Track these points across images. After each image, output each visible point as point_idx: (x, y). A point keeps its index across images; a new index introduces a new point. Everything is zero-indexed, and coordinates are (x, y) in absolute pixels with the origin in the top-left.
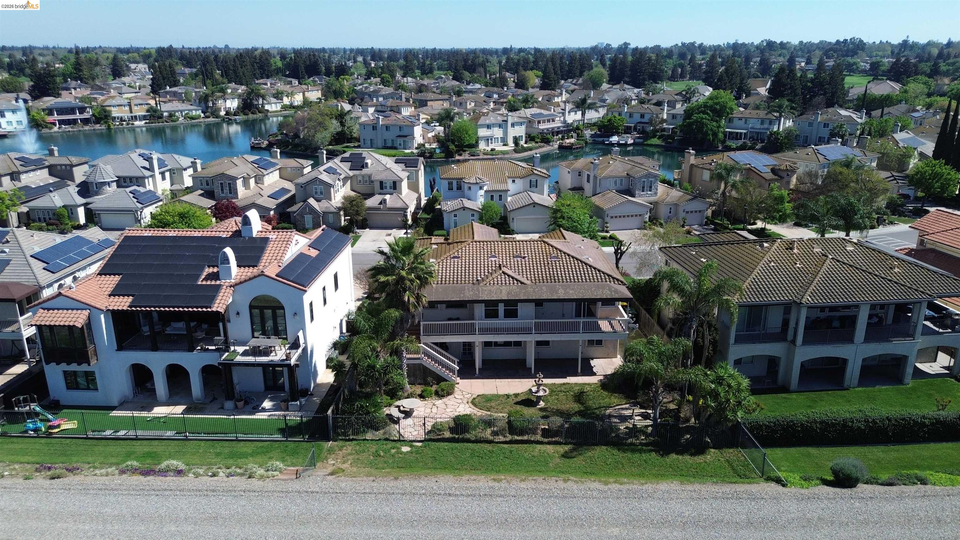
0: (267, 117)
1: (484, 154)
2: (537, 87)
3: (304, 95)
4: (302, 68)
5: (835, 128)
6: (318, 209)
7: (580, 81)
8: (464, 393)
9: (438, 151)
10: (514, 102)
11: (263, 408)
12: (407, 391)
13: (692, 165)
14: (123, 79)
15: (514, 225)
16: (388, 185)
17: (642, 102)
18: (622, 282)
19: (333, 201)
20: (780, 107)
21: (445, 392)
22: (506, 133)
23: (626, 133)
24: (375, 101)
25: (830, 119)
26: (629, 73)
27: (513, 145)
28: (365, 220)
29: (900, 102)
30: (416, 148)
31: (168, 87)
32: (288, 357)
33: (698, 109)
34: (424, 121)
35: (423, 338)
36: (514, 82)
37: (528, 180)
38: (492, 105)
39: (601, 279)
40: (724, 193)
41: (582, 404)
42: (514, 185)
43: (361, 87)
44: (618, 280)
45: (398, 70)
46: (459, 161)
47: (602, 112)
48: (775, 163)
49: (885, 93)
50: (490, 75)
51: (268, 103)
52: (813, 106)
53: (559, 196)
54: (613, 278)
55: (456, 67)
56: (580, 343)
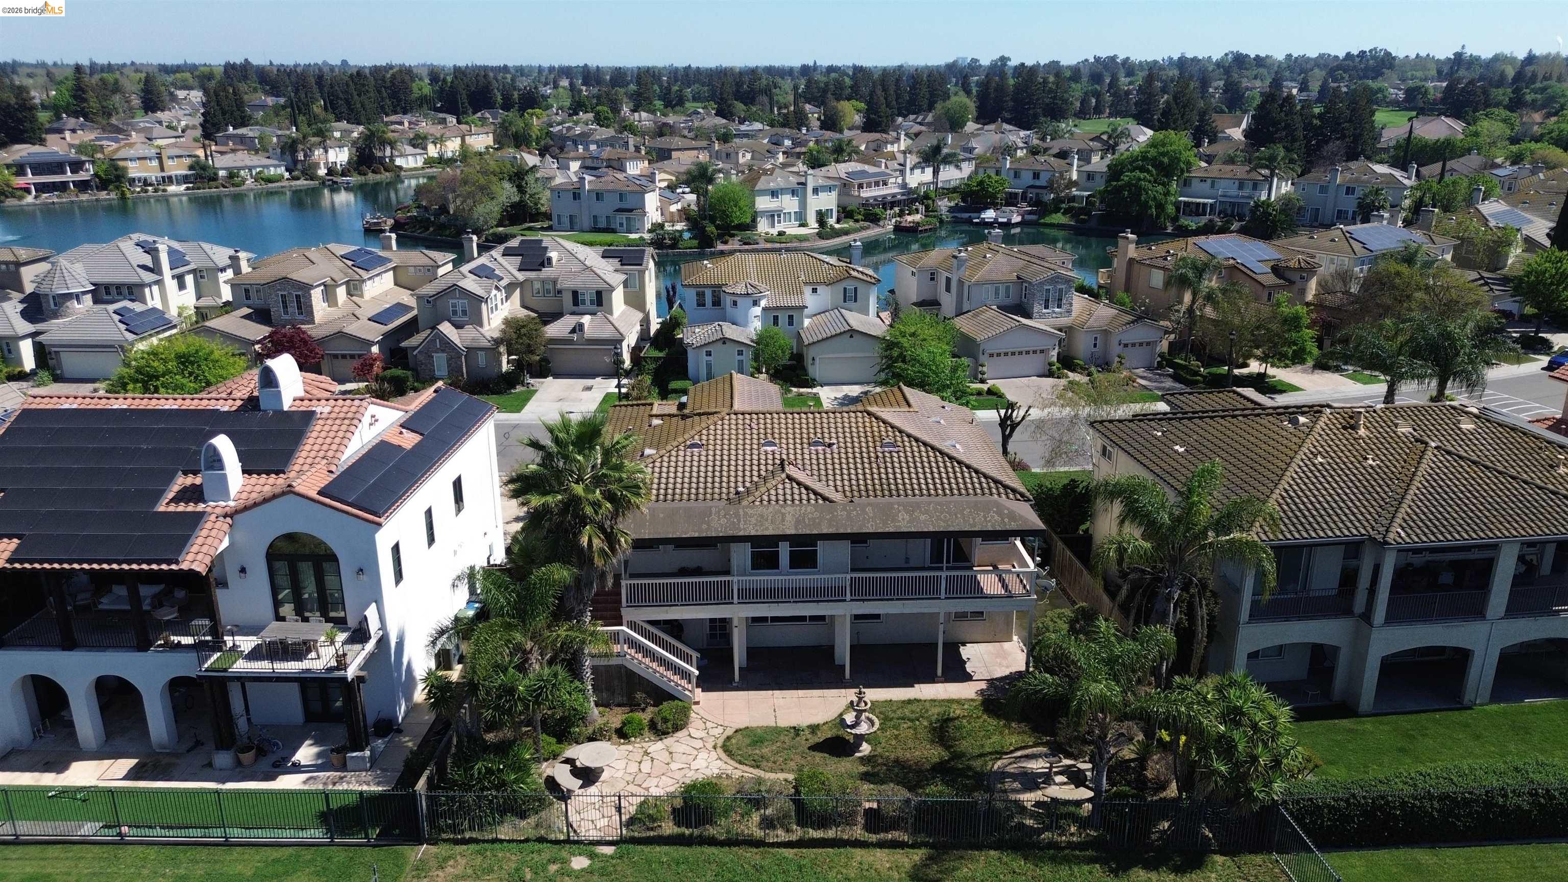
0: (398, 179)
1: (767, 241)
2: (857, 128)
3: (463, 140)
4: (463, 97)
5: (1366, 196)
6: (457, 341)
7: (930, 118)
8: (709, 725)
9: (687, 235)
10: (818, 152)
11: (294, 764)
12: (595, 721)
13: (1131, 261)
14: (159, 114)
15: (815, 371)
16: (588, 298)
17: (1034, 152)
18: (1022, 495)
19: (486, 327)
20: (1272, 159)
21: (670, 725)
22: (803, 204)
23: (1008, 204)
24: (581, 151)
25: (1357, 180)
26: (1011, 104)
27: (816, 225)
28: (545, 360)
29: (1469, 151)
30: (650, 231)
31: (231, 128)
32: (341, 662)
33: (1131, 163)
34: (664, 184)
35: (628, 614)
36: (819, 119)
37: (840, 287)
38: (781, 158)
39: (982, 489)
40: (1190, 311)
41: (947, 748)
42: (815, 297)
43: (560, 127)
44: (1014, 491)
45: (625, 100)
46: (722, 253)
47: (967, 169)
48: (1279, 257)
49: (1442, 138)
50: (779, 108)
51: (401, 156)
52: (1324, 158)
53: (895, 315)
54: (1006, 487)
55: (721, 94)
56: (942, 620)
